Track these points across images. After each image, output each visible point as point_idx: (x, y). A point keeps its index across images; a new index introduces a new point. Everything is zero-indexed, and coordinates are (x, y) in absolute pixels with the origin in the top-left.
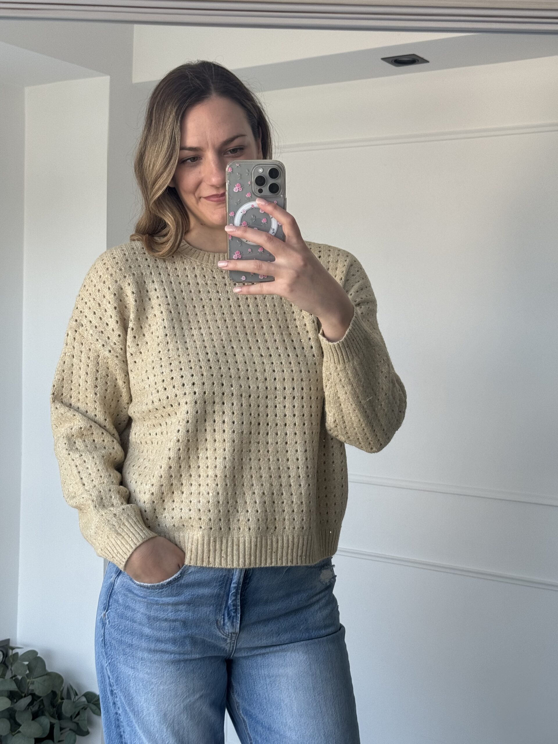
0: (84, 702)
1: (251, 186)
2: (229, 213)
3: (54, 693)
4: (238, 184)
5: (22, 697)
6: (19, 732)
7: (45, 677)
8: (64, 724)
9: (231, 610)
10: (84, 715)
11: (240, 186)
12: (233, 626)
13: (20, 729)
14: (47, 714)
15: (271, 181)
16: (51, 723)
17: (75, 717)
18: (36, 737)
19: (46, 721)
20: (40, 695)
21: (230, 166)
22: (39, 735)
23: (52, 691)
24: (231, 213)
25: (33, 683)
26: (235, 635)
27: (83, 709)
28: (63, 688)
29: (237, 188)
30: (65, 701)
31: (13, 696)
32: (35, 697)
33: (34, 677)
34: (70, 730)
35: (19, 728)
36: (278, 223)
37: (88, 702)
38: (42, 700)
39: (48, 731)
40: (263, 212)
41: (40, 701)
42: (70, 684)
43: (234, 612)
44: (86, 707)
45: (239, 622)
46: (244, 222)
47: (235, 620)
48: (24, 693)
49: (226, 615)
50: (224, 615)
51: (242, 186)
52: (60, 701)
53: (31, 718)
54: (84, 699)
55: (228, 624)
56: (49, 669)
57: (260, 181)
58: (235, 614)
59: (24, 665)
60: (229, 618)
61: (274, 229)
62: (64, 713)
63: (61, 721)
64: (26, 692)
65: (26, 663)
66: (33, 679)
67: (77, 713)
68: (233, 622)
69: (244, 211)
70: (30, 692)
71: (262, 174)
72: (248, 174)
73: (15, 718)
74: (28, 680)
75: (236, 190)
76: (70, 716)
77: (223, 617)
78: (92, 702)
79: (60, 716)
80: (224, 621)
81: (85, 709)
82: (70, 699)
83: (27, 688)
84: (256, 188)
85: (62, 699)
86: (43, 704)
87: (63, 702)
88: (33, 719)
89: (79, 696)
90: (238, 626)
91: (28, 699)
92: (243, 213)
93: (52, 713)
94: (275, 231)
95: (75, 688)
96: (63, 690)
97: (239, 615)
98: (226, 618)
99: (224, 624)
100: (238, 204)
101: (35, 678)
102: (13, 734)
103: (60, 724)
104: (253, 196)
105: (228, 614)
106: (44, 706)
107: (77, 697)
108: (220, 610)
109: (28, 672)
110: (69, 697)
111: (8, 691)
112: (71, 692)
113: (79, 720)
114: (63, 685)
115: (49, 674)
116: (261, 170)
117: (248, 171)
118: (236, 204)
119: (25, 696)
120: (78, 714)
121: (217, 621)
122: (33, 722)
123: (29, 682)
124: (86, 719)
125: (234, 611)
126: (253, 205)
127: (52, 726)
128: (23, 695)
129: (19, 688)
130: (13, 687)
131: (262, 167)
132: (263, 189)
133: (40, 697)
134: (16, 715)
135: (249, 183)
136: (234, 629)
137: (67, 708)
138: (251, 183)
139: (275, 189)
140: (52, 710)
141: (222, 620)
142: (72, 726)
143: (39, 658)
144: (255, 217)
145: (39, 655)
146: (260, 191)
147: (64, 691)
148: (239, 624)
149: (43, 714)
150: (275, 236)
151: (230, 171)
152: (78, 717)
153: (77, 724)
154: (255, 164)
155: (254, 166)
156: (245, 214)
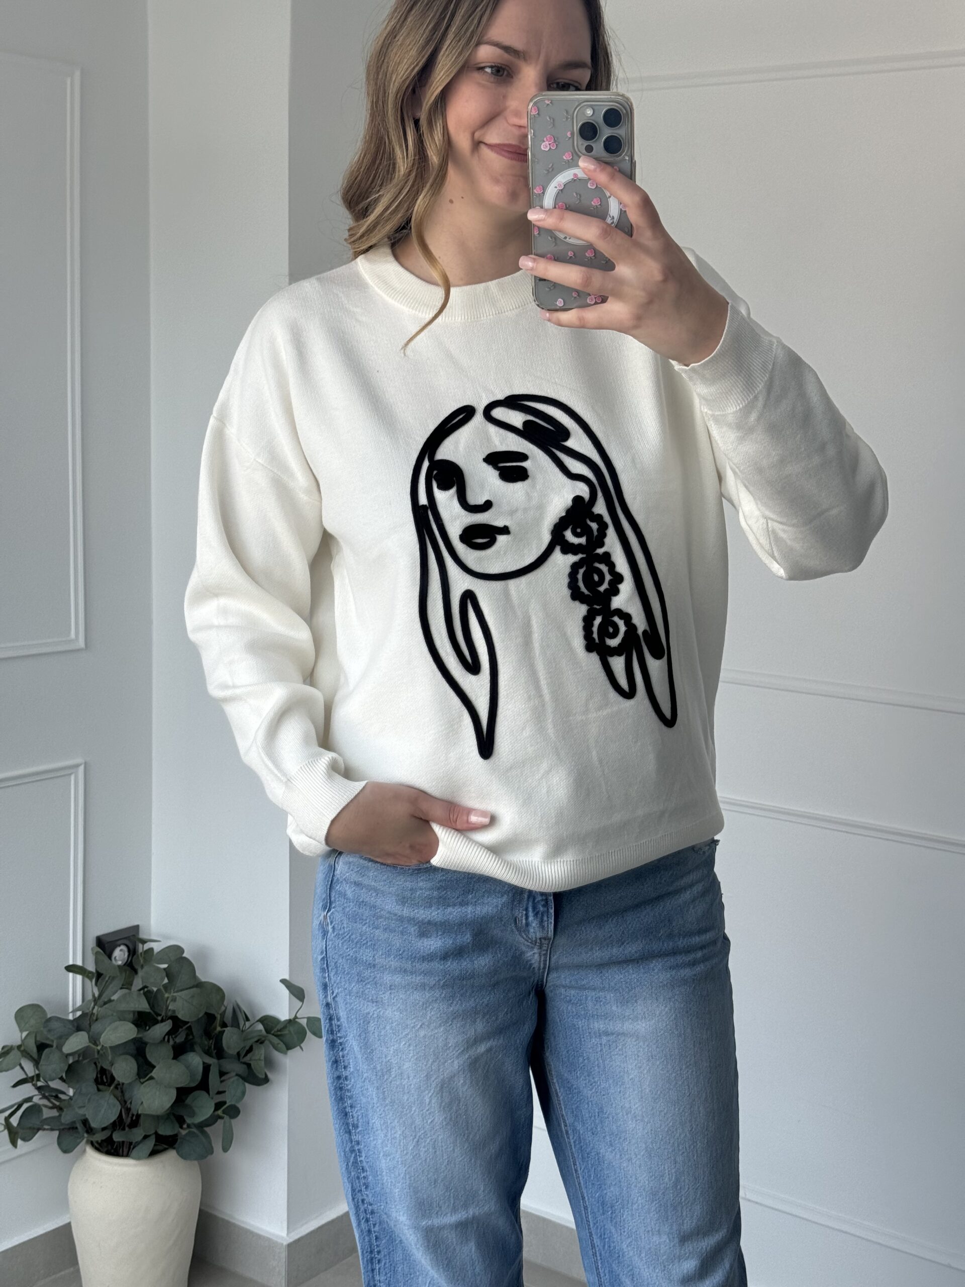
0: (261, 1031)
1: (571, 140)
3: (210, 1018)
4: (548, 137)
5: (156, 1022)
6: (152, 1078)
7: (195, 989)
8: (228, 1065)
9: (538, 902)
10: (260, 1053)
11: (553, 141)
12: (543, 927)
13: (153, 1074)
14: (197, 1048)
15: (607, 132)
16: (204, 1063)
17: (246, 1055)
18: (179, 1086)
19: (195, 1060)
20: (186, 1020)
22: (184, 1082)
23: (206, 1013)
24: (538, 187)
25: (174, 1000)
26: (546, 942)
27: (258, 1043)
28: (226, 1008)
29: (547, 143)
30: (228, 1030)
31: (142, 1020)
32: (177, 1023)
33: (176, 990)
34: (237, 1075)
35: (151, 1072)
36: (621, 207)
37: (268, 1031)
38: (190, 1026)
39: (199, 1077)
41: (187, 1028)
42: (236, 1001)
43: (544, 906)
44: (263, 1039)
45: (553, 923)
47: (545, 918)
48: (160, 1015)
49: (530, 909)
50: (527, 910)
51: (556, 140)
52: (219, 1029)
53: (172, 1055)
54: (260, 1027)
55: (534, 925)
56: (202, 976)
57: (588, 131)
58: (546, 909)
59: (159, 969)
60: (536, 915)
61: (613, 217)
62: (225, 1048)
63: (221, 1061)
64: (163, 1014)
65: (165, 966)
66: (174, 993)
67: (247, 1048)
68: (542, 921)
69: (559, 185)
70: (170, 1014)
71: (593, 118)
72: (567, 118)
73: (145, 1053)
74: (166, 995)
75: (545, 146)
76: (235, 1053)
77: (524, 912)
78: (272, 1032)
79: (220, 1053)
80: (527, 918)
81: (260, 1042)
82: (238, 1026)
83: (165, 1007)
84: (582, 144)
85: (224, 1025)
86: (192, 1033)
87: (224, 1031)
88: (175, 1057)
89: (252, 1021)
90: (552, 927)
91: (166, 1026)
92: (558, 188)
93: (207, 1048)
95: (244, 1008)
96: (225, 1011)
97: (552, 911)
98: (531, 914)
99: (527, 924)
101: (177, 992)
102: (142, 1080)
103: (220, 1066)
104: (576, 157)
105: (534, 908)
106: (193, 1036)
107: (248, 1024)
108: (520, 902)
109: (166, 981)
110: (235, 1023)
111: (134, 1012)
112: (238, 1017)
113: (251, 1060)
114: (225, 1003)
115: (200, 985)
116: (589, 112)
117: (567, 112)
118: (546, 172)
119: (162, 1021)
120: (250, 1050)
121: (516, 920)
122: (175, 1061)
123: (168, 998)
124: (262, 1058)
125: (543, 903)
126: (575, 175)
127: (207, 1068)
128: (159, 1018)
129: (152, 1006)
130: (143, 1005)
131: (592, 107)
132: (593, 145)
133: (187, 1023)
134: (147, 1050)
135: (569, 135)
136: (545, 932)
137: (231, 1040)
138: (573, 134)
139: (613, 146)
140: (206, 1043)
141: (524, 918)
142: (240, 1068)
143: (185, 958)
144: (580, 196)
145: (185, 955)
146: (589, 149)
147: (227, 1011)
148: (553, 925)
149: (192, 1050)
150: (616, 227)
152: (249, 1056)
153: (249, 1065)
154: (578, 100)
155: (577, 104)
156: (561, 190)
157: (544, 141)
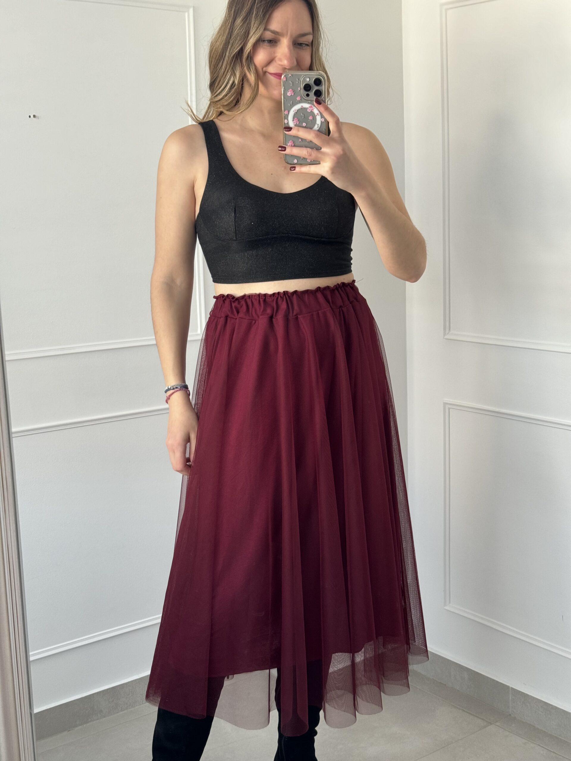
1: (300, 92)
2: (284, 111)
4: (291, 90)
15: (316, 88)
21: (284, 76)
24: (286, 111)
29: (290, 92)
36: (321, 120)
40: (310, 111)
46: (296, 118)
51: (294, 91)
57: (307, 88)
61: (318, 125)
69: (295, 110)
71: (309, 82)
72: (298, 82)
75: (289, 94)
84: (304, 93)
94: (319, 126)
100: (291, 105)
104: (302, 99)
116: (308, 80)
117: (298, 80)
118: (289, 105)
126: (302, 106)
131: (309, 77)
132: (310, 93)
135: (299, 89)
138: (301, 89)
139: (318, 94)
144: (304, 115)
146: (308, 95)
150: (318, 131)
151: (285, 80)
154: (303, 74)
155: (302, 76)
156: (296, 113)
157: (288, 92)
